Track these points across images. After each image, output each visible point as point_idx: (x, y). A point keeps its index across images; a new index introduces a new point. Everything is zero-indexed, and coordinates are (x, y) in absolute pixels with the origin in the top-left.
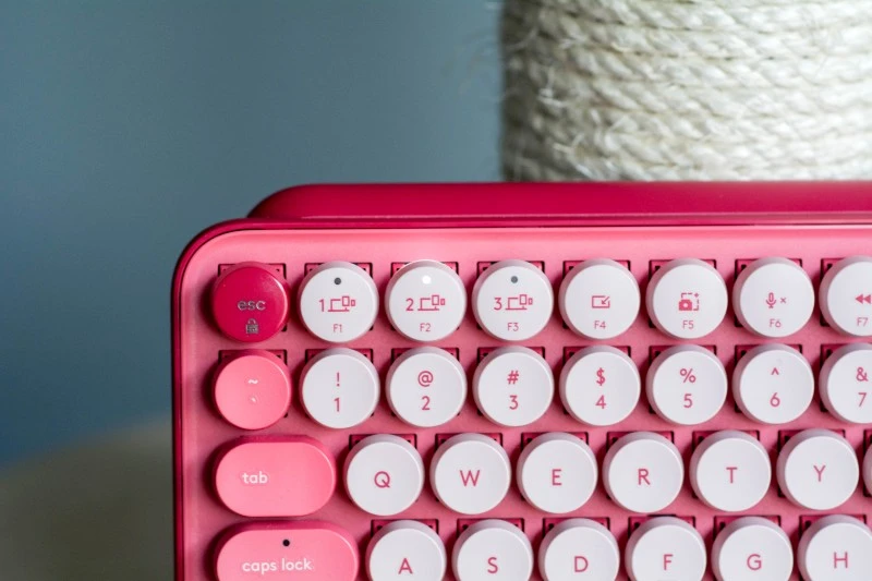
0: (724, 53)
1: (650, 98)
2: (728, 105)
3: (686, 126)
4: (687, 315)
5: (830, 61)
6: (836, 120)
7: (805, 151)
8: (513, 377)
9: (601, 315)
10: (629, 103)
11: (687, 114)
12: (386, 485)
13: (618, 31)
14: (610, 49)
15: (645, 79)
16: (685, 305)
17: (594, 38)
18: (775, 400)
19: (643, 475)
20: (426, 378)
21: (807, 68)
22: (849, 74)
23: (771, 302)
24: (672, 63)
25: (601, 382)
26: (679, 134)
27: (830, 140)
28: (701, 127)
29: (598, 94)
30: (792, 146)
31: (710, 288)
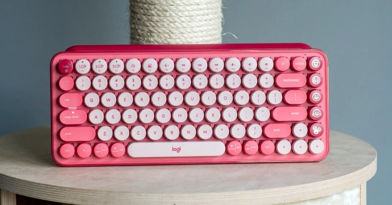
0: (173, 21)
1: (159, 30)
2: (174, 31)
3: (166, 35)
4: (150, 68)
5: (194, 23)
6: (196, 34)
7: (190, 40)
8: (117, 80)
9: (133, 68)
10: (156, 31)
11: (167, 33)
12: (92, 101)
13: (153, 17)
14: (152, 21)
15: (158, 27)
16: (149, 66)
17: (148, 19)
18: (167, 85)
19: (142, 99)
20: (100, 81)
21: (190, 24)
22: (198, 25)
23: (166, 66)
24: (164, 23)
25: (134, 81)
26: (165, 37)
27: (195, 38)
28: (169, 35)
29: (149, 30)
30: (187, 39)
31: (154, 64)
